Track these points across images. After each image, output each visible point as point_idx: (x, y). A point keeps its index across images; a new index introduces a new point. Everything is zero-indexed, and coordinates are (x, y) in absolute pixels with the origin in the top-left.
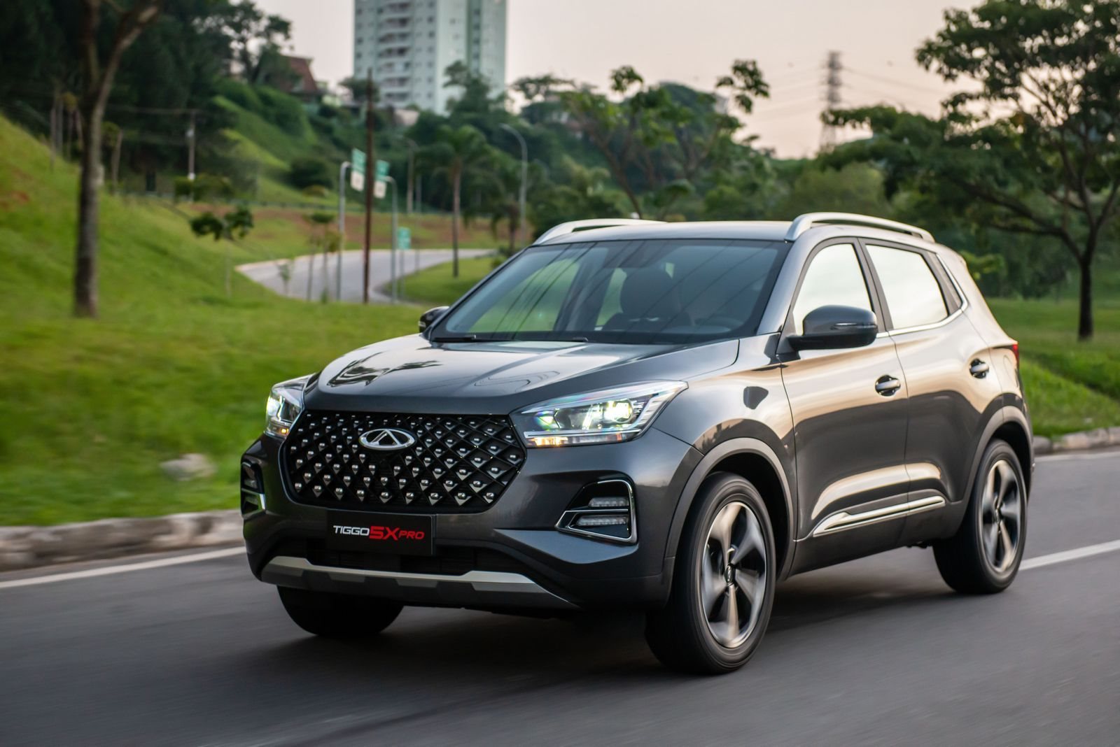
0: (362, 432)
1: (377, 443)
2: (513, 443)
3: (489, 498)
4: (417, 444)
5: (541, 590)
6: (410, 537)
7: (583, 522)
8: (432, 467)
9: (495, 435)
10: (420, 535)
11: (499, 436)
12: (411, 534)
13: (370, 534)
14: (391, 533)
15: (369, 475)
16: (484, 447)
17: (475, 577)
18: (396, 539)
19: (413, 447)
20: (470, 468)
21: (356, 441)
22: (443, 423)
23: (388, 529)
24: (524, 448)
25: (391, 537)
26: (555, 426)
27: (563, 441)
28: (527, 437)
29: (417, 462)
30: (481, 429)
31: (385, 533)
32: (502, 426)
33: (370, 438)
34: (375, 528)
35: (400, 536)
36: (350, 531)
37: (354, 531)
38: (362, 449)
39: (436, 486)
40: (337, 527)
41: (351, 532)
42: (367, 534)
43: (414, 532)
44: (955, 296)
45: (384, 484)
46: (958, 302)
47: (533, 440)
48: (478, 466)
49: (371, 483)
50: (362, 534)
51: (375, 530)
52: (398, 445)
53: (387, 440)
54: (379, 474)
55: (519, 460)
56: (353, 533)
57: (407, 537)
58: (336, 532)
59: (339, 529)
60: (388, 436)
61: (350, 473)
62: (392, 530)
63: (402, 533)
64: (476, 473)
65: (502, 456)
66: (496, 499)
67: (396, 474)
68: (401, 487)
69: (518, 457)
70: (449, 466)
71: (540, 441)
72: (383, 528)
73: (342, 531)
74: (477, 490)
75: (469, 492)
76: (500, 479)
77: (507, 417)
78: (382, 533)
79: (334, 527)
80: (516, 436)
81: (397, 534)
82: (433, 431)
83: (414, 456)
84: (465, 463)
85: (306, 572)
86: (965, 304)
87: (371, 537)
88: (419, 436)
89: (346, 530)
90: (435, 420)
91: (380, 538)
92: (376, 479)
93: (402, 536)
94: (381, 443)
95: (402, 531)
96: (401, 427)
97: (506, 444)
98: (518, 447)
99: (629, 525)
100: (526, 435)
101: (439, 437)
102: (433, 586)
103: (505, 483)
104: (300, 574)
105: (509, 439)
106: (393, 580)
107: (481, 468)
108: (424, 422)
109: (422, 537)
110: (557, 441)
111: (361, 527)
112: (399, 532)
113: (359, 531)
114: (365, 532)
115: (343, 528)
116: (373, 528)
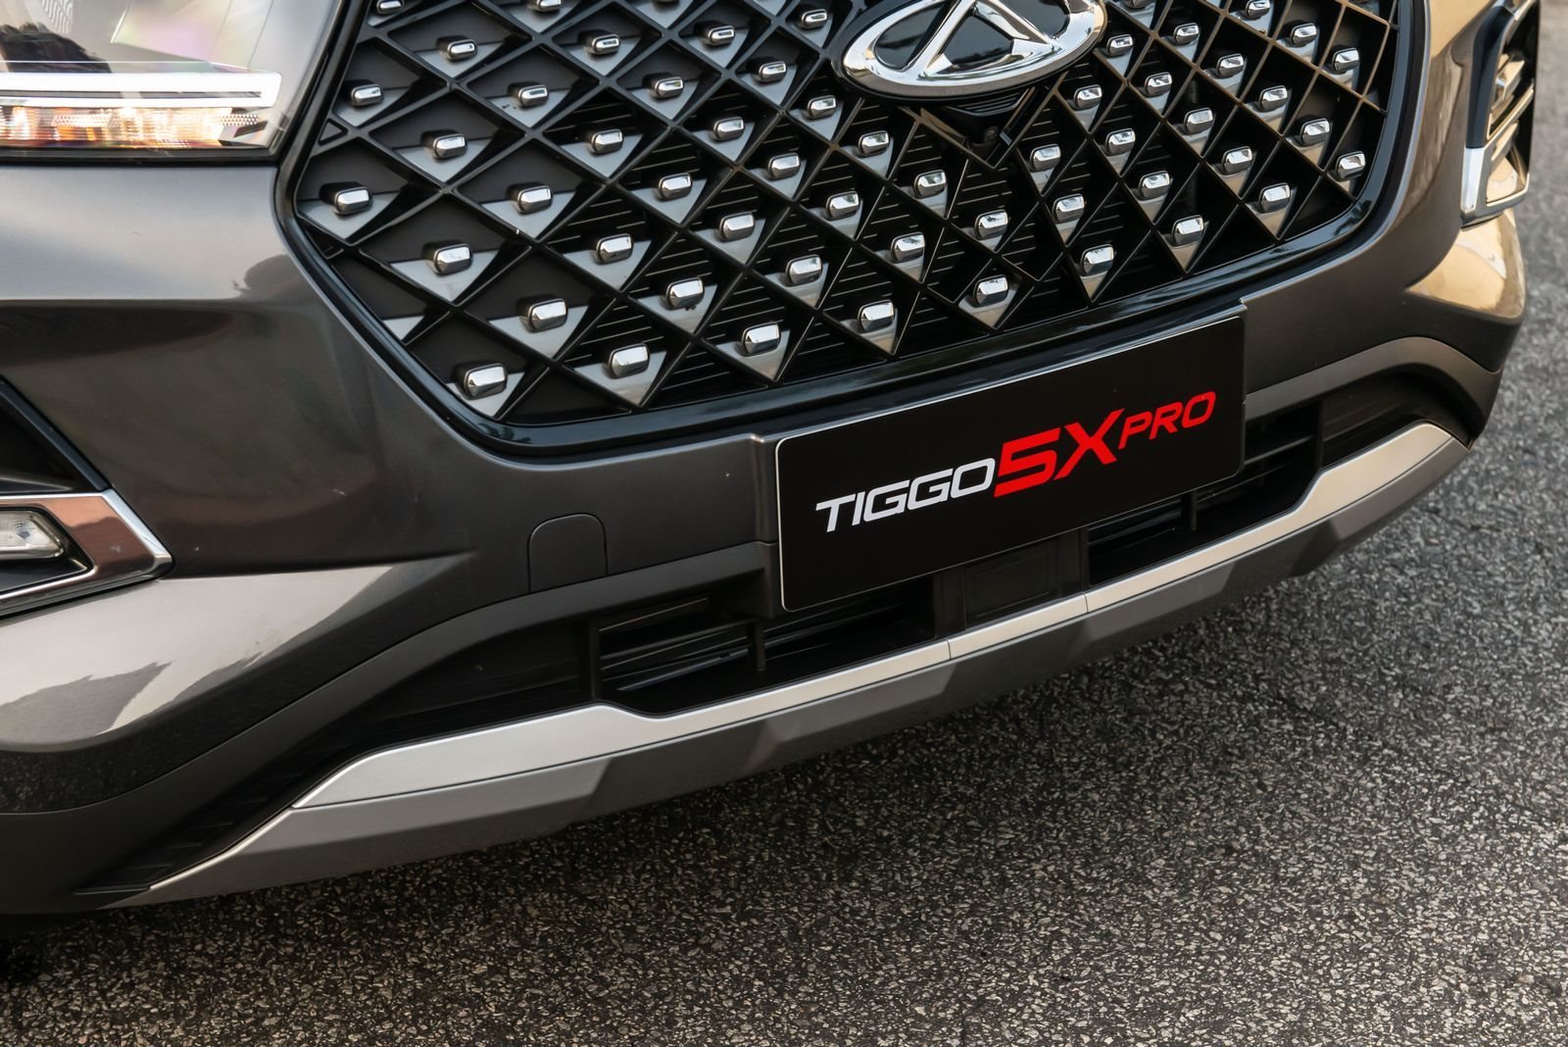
6: (1161, 429)
10: (1198, 411)
12: (1167, 418)
13: (996, 479)
14: (1091, 443)
18: (1106, 457)
23: (1075, 430)
25: (1087, 457)
31: (1065, 447)
34: (1022, 443)
35: (1122, 445)
36: (905, 497)
37: (923, 492)
40: (834, 505)
41: (903, 502)
42: (985, 484)
43: (1177, 406)
45: (991, 243)
50: (959, 494)
51: (1016, 456)
56: (919, 505)
57: (1153, 436)
58: (831, 527)
59: (847, 511)
62: (1087, 426)
63: (1136, 424)
72: (1053, 435)
73: (863, 512)
78: (1050, 458)
79: (820, 506)
81: (1111, 439)
87: (1002, 490)
89: (880, 504)
92: (951, 230)
93: (1133, 439)
95: (1130, 420)
106: (1073, 631)
109: (1208, 410)
111: (956, 466)
112: (1119, 425)
113: (949, 485)
114: (976, 477)
115: (864, 508)
116: (1010, 448)
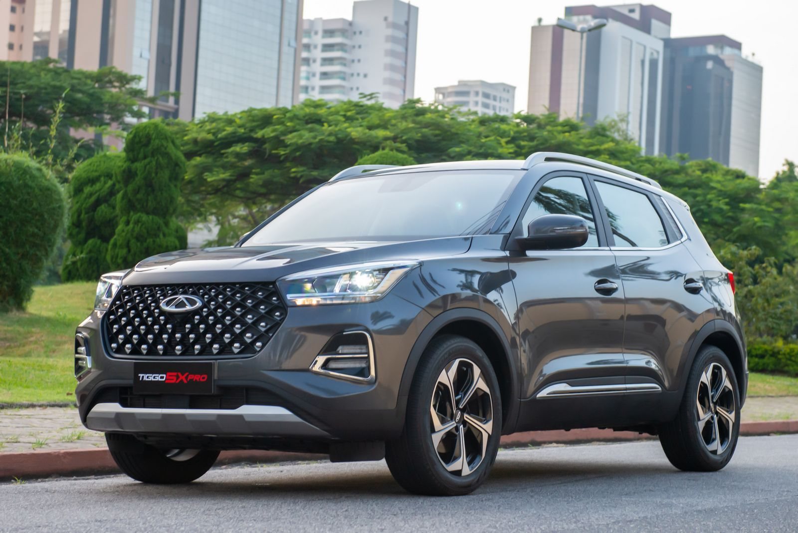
0: (163, 300)
1: (174, 307)
2: (279, 303)
3: (258, 347)
4: (204, 306)
5: (297, 419)
6: (196, 380)
7: (333, 365)
8: (215, 324)
9: (264, 298)
10: (203, 378)
11: (268, 297)
12: (197, 378)
13: (166, 380)
14: (182, 378)
15: (167, 333)
16: (256, 306)
17: (246, 410)
18: (185, 381)
19: (201, 309)
20: (243, 323)
21: (158, 307)
22: (225, 290)
23: (179, 374)
24: (285, 306)
25: (182, 381)
26: (313, 291)
27: (318, 301)
28: (289, 298)
29: (203, 320)
30: (255, 293)
31: (178, 377)
32: (270, 290)
33: (168, 303)
34: (171, 374)
35: (188, 380)
36: (151, 377)
37: (154, 378)
38: (162, 313)
39: (217, 338)
40: (141, 375)
41: (151, 379)
42: (164, 379)
43: (199, 376)
44: (676, 230)
45: (178, 340)
46: (678, 235)
47: (294, 301)
48: (250, 321)
49: (169, 339)
50: (160, 380)
51: (170, 376)
52: (188, 308)
53: (181, 304)
54: (174, 332)
55: (282, 317)
56: (153, 380)
57: (194, 380)
58: (141, 379)
59: (143, 377)
60: (182, 301)
61: (153, 333)
62: (183, 375)
63: (191, 377)
64: (247, 328)
65: (270, 313)
66: (262, 347)
67: (187, 330)
68: (191, 341)
69: (281, 314)
70: (228, 323)
71: (299, 302)
72: (175, 374)
73: (145, 379)
74: (249, 341)
75: (243, 343)
76: (267, 332)
77: (274, 283)
78: (175, 378)
79: (139, 375)
80: (281, 299)
81: (186, 378)
82: (217, 296)
83: (201, 316)
84: (240, 320)
85: (118, 415)
86: (685, 237)
87: (166, 382)
88: (206, 300)
89: (148, 377)
90: (219, 287)
91: (173, 381)
92: (172, 336)
93: (190, 380)
94: (177, 306)
96: (193, 293)
97: (272, 304)
98: (282, 306)
99: (369, 368)
100: (289, 297)
101: (221, 300)
102: (214, 419)
103: (271, 335)
104: (113, 416)
105: (274, 300)
106: (183, 415)
107: (253, 323)
108: (210, 290)
109: (205, 380)
110: (314, 301)
111: (159, 374)
112: (188, 376)
113: (158, 378)
114: (162, 377)
115: (145, 376)
116: (168, 374)
